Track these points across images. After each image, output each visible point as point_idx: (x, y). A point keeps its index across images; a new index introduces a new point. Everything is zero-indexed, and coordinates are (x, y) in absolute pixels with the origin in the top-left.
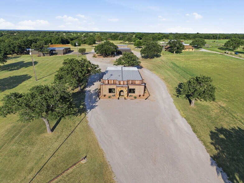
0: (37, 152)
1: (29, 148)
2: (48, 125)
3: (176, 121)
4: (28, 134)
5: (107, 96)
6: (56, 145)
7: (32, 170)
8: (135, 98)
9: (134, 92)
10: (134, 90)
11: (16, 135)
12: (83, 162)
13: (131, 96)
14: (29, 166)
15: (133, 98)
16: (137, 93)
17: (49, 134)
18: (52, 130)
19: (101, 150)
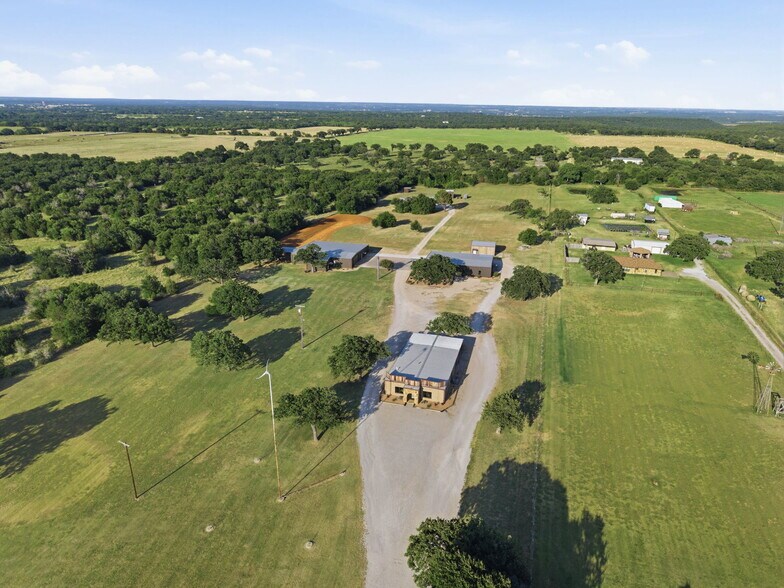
0: (305, 458)
1: (297, 454)
2: (315, 433)
3: (459, 451)
4: (295, 438)
5: (391, 398)
6: (321, 455)
7: (299, 473)
8: (429, 406)
9: (430, 397)
10: (430, 393)
11: (284, 438)
12: (342, 475)
13: (425, 401)
14: (298, 469)
15: (425, 405)
16: (434, 399)
17: (315, 441)
18: (319, 438)
19: (360, 468)
